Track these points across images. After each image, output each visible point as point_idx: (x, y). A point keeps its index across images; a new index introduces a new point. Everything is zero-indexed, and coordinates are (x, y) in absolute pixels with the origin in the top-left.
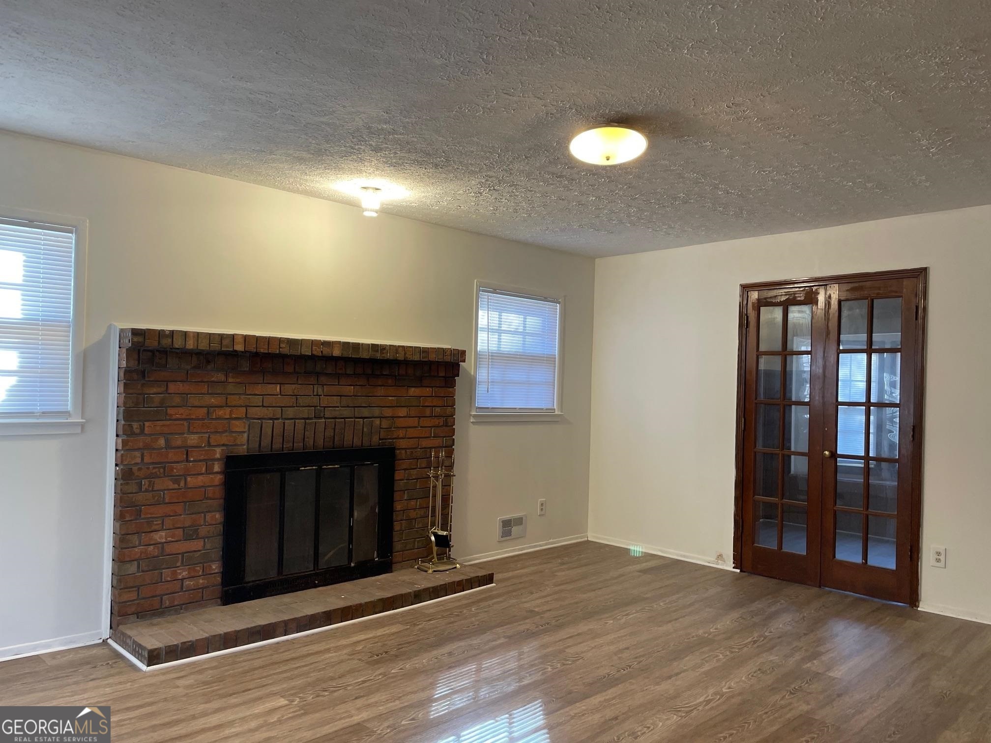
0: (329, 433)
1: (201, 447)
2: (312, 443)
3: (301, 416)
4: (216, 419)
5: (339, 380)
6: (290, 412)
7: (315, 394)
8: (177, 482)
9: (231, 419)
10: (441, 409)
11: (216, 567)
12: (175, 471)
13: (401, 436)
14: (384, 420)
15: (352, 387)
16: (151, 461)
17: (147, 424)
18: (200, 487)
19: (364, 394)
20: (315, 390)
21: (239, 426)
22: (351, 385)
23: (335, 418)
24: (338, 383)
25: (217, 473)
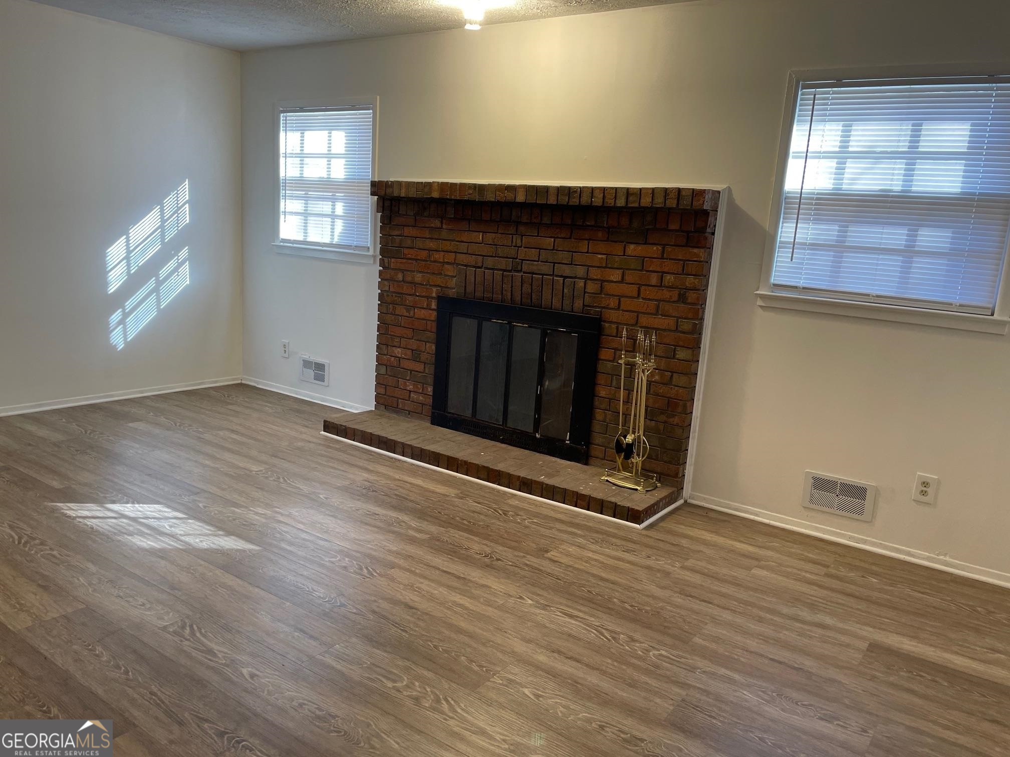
0: (527, 288)
1: (423, 285)
2: (509, 297)
3: (499, 267)
4: (435, 262)
5: (538, 231)
6: (489, 262)
7: (514, 244)
8: (408, 311)
9: (444, 263)
10: (675, 278)
11: (430, 390)
12: (408, 302)
13: (612, 305)
14: (589, 283)
15: (553, 239)
16: (394, 290)
17: (393, 260)
18: (423, 319)
19: (567, 249)
20: (514, 240)
21: (450, 270)
22: (551, 237)
23: (533, 273)
24: (538, 234)
25: (433, 310)
